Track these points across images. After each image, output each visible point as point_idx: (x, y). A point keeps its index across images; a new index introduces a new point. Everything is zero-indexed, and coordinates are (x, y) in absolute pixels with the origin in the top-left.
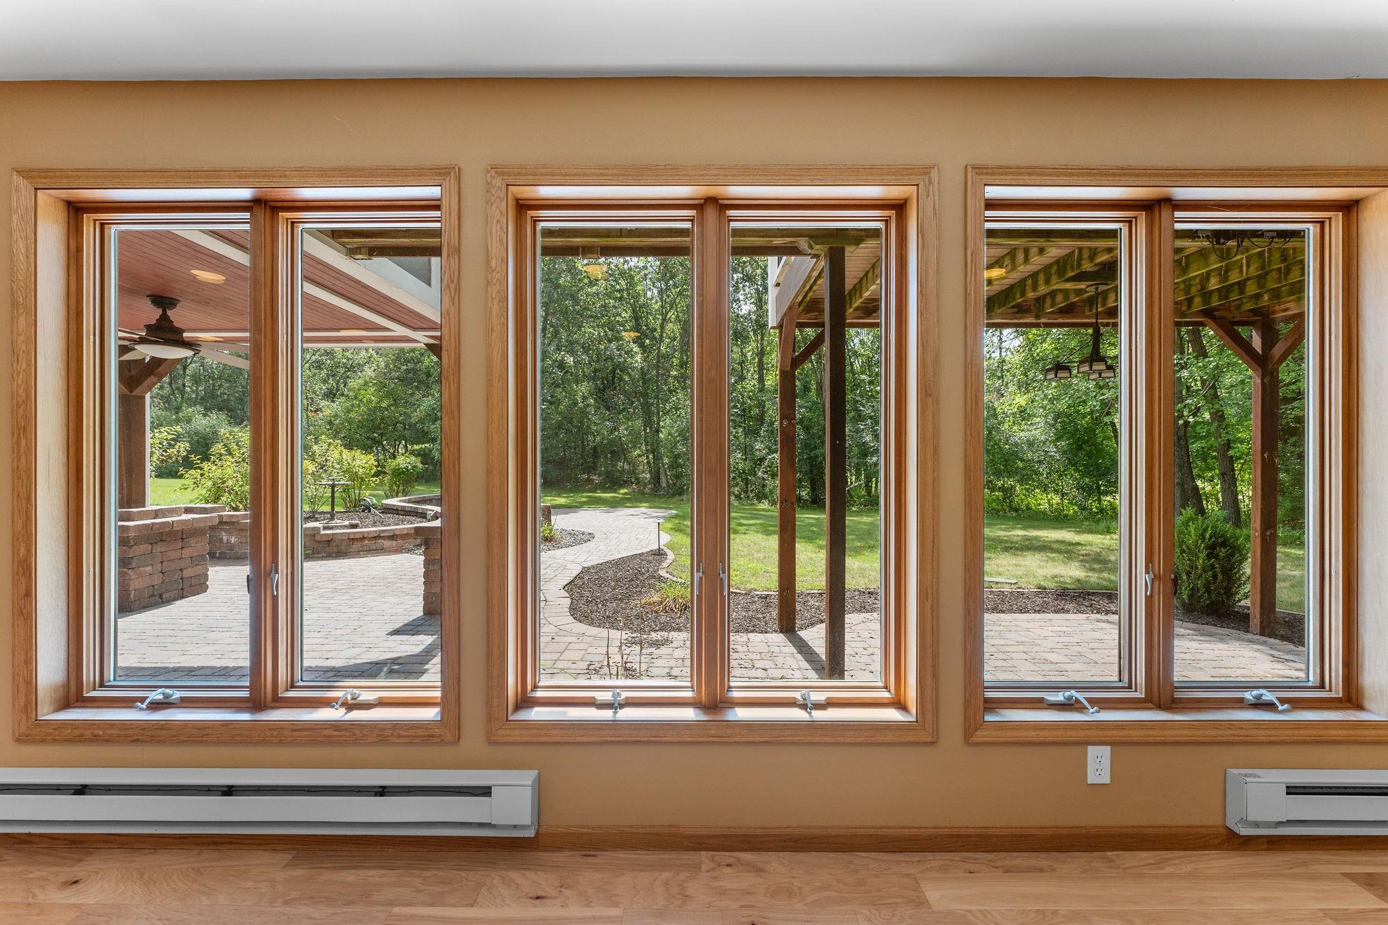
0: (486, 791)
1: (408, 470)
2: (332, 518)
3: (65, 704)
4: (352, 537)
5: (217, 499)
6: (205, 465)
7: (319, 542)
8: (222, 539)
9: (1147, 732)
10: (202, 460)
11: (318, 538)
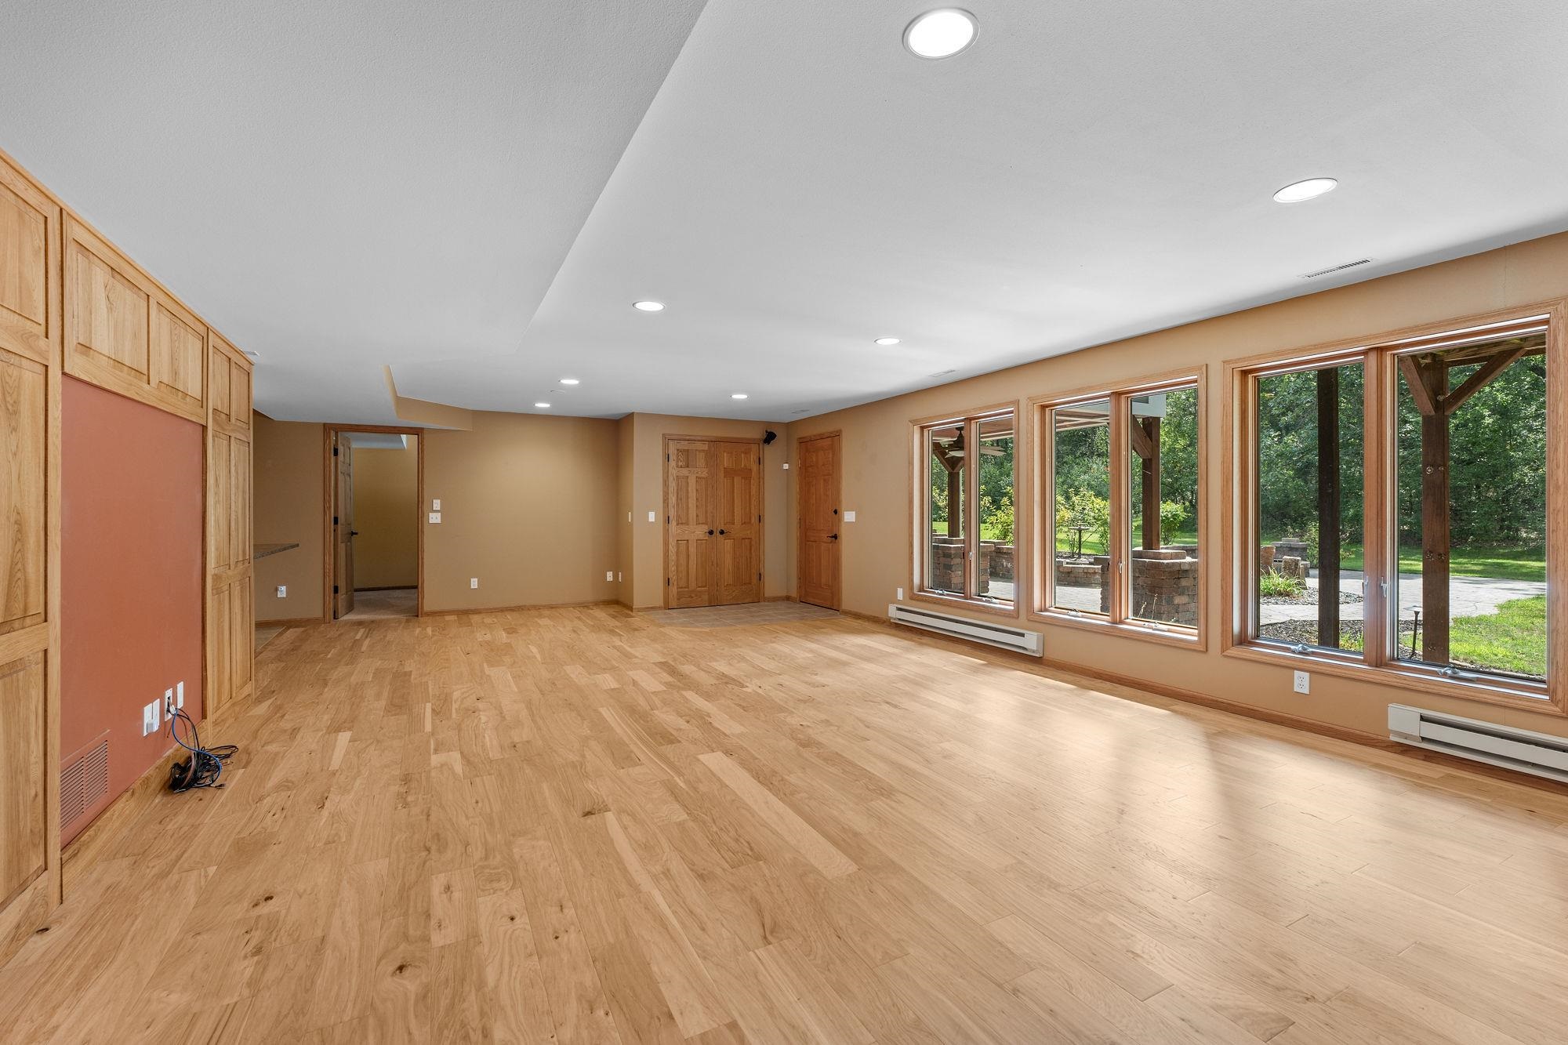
0: (1023, 635)
1: (1168, 519)
2: (1079, 557)
3: (920, 591)
4: (1086, 571)
5: (1005, 536)
6: (999, 513)
7: (1062, 573)
8: (1003, 565)
9: (1333, 669)
10: (997, 509)
11: (1061, 569)
